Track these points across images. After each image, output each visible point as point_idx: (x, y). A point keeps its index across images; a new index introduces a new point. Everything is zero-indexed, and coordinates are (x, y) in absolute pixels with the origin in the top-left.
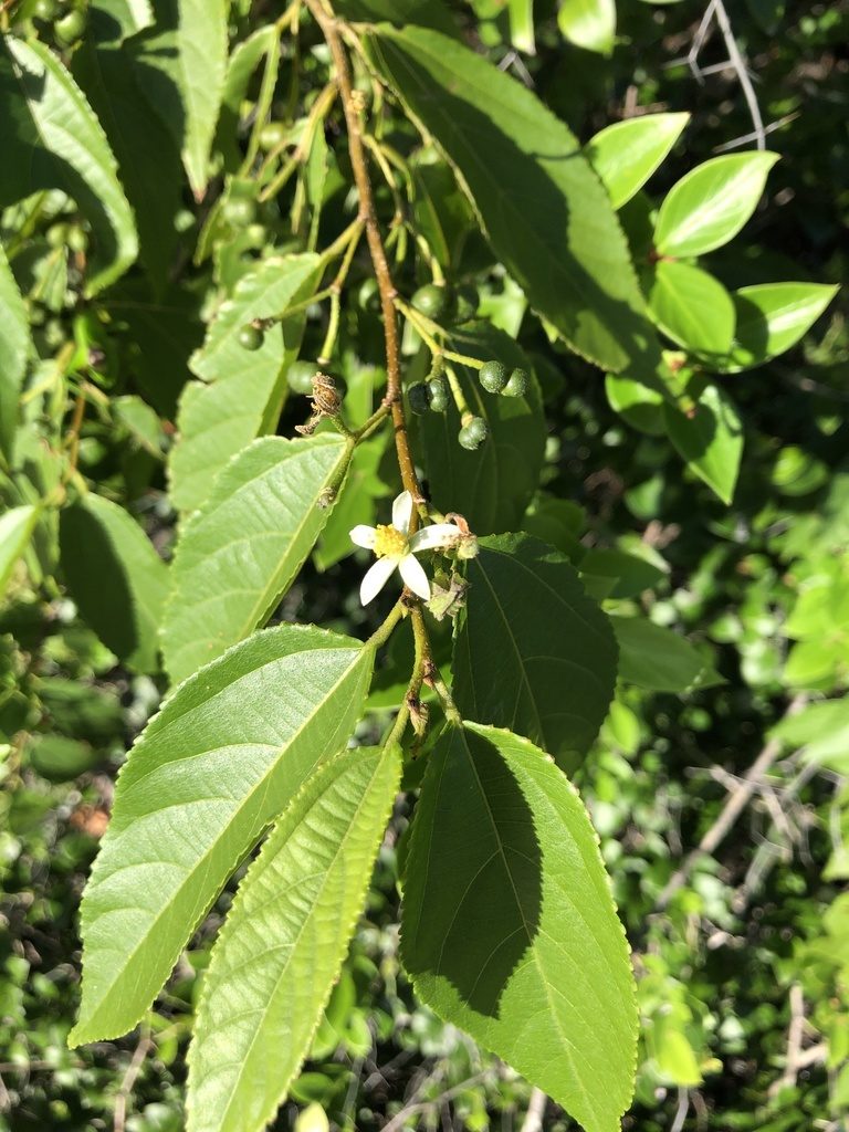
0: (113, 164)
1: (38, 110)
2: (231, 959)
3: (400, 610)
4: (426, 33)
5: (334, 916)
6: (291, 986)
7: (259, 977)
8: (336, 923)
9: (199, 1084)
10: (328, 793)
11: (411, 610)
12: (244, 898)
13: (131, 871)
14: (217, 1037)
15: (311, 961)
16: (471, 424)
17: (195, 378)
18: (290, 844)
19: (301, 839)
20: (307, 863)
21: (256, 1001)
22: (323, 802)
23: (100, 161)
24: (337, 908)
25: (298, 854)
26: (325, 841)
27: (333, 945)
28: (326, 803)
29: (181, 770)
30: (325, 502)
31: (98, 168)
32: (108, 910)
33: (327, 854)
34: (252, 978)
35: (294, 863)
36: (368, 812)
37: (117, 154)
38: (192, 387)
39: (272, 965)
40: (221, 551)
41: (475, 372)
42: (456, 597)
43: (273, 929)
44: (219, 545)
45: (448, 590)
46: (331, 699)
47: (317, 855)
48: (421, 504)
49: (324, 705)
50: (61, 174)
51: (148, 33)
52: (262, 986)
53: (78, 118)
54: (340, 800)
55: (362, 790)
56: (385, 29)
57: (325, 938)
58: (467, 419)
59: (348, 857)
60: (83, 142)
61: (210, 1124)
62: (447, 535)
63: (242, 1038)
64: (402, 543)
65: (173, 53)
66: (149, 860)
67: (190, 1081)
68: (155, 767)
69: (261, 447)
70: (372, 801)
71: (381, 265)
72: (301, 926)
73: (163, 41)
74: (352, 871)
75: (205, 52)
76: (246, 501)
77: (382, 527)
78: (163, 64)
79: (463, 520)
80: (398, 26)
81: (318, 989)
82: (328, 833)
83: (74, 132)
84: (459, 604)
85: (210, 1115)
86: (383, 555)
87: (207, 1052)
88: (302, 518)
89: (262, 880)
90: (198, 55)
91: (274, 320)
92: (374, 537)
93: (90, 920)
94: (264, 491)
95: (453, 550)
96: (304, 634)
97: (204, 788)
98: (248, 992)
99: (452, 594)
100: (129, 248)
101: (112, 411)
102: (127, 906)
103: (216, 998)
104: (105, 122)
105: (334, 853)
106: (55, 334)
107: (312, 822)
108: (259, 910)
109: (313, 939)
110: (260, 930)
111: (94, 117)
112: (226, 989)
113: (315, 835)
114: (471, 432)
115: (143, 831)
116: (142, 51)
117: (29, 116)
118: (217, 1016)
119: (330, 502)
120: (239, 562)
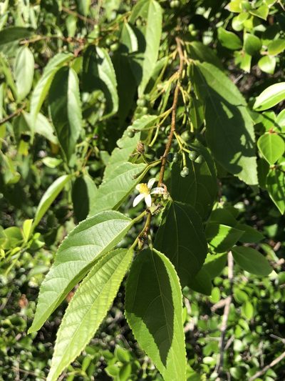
0: (116, 84)
1: (100, 68)
2: (74, 306)
3: (145, 212)
4: (209, 65)
5: (106, 297)
6: (90, 316)
7: (80, 312)
8: (107, 299)
9: (59, 342)
10: (110, 261)
11: (147, 213)
12: (80, 288)
13: (56, 279)
14: (66, 329)
15: (97, 310)
17: (118, 147)
18: (96, 274)
19: (100, 273)
20: (100, 280)
21: (79, 320)
22: (108, 263)
23: (113, 83)
24: (108, 295)
25: (98, 277)
26: (107, 274)
27: (106, 306)
28: (109, 263)
29: (75, 249)
31: (112, 85)
32: (47, 290)
33: (106, 278)
34: (79, 312)
35: (97, 280)
36: (121, 268)
37: (118, 82)
38: (116, 149)
39: (85, 310)
40: (108, 195)
41: (188, 154)
43: (87, 298)
44: (108, 192)
47: (104, 278)
50: (102, 86)
51: (136, 53)
52: (81, 315)
53: (110, 71)
54: (113, 263)
55: (120, 261)
56: (197, 62)
57: (103, 303)
58: (185, 168)
59: (113, 280)
60: (110, 78)
61: (60, 355)
63: (73, 330)
64: (147, 189)
65: (142, 59)
66: (61, 277)
67: (57, 341)
68: (69, 247)
70: (123, 265)
71: (173, 122)
72: (95, 299)
73: (140, 55)
74: (114, 284)
75: (151, 60)
76: (118, 180)
77: (143, 184)
78: (139, 61)
80: (202, 61)
81: (99, 318)
82: (108, 272)
83: (108, 75)
85: (61, 352)
86: (142, 193)
87: (63, 332)
89: (87, 284)
90: (149, 60)
91: (139, 131)
92: (139, 186)
93: (41, 293)
94: (123, 178)
97: (81, 257)
98: (77, 317)
99: (157, 207)
100: (116, 109)
101: (99, 154)
102: (53, 290)
103: (68, 317)
104: (116, 73)
105: (109, 279)
106: (90, 130)
107: (103, 268)
108: (84, 292)
109: (98, 303)
110: (83, 299)
111: (114, 71)
112: (71, 315)
113: (104, 272)
114: (184, 172)
115: (61, 267)
116: (134, 57)
117: (97, 69)
118: (68, 323)
120: (112, 198)
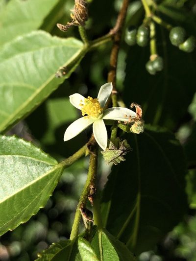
3: (85, 150)
11: (91, 153)
16: (156, 60)
30: (60, 74)
42: (121, 154)
45: (118, 149)
46: (28, 188)
48: (114, 94)
49: (22, 191)
58: (153, 56)
62: (128, 115)
64: (100, 112)
69: (35, 36)
77: (91, 98)
79: (140, 109)
84: (121, 159)
86: (86, 115)
88: (45, 81)
92: (84, 103)
95: (129, 125)
96: (25, 146)
99: (119, 152)
114: (154, 64)
119: (64, 75)
